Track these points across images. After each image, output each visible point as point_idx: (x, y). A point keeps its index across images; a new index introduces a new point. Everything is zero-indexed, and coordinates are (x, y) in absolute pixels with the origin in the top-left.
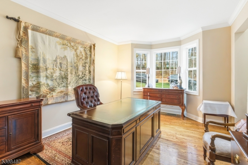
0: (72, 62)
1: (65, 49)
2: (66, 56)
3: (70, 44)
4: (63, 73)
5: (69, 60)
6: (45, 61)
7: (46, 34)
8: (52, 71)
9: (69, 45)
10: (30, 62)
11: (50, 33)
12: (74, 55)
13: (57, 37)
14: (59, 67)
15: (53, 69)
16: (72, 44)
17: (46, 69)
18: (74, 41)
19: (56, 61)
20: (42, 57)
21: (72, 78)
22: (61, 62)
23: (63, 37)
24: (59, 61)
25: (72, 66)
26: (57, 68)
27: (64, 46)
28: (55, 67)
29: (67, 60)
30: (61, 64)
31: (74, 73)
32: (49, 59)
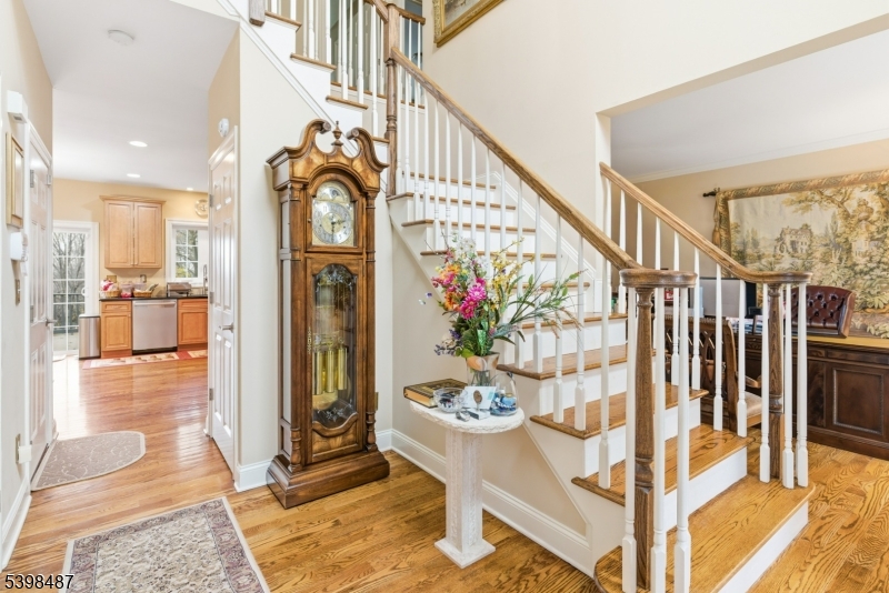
0: (826, 235)
1: (807, 208)
2: (809, 224)
3: (822, 193)
4: (799, 262)
5: (817, 231)
6: (756, 244)
7: (759, 195)
8: (772, 259)
9: (817, 197)
10: (733, 249)
11: (767, 191)
12: (834, 216)
13: (783, 191)
14: (790, 250)
15: (774, 256)
16: (828, 192)
17: (760, 258)
18: (835, 182)
19: (780, 239)
20: (750, 239)
21: (829, 271)
22: (794, 238)
23: (798, 187)
24: (788, 239)
25: (826, 245)
26: (785, 254)
27: (803, 204)
28: (779, 252)
29: (811, 233)
30: (793, 243)
31: (835, 260)
32: (764, 238)
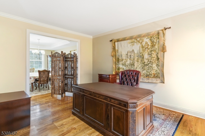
0: (138, 53)
1: (133, 45)
2: (134, 50)
3: (137, 40)
4: (132, 61)
5: (136, 52)
6: (121, 56)
7: (122, 41)
8: (125, 61)
9: (136, 41)
11: (124, 39)
12: (140, 47)
13: (128, 39)
14: (130, 58)
15: (126, 60)
16: (138, 39)
17: (122, 60)
18: (140, 36)
19: (127, 54)
20: (120, 54)
21: (138, 64)
22: (130, 54)
23: (131, 38)
24: (129, 54)
25: (138, 56)
26: (128, 59)
27: (132, 43)
28: (127, 58)
29: (134, 52)
30: (130, 56)
31: (140, 61)
32: (123, 54)
